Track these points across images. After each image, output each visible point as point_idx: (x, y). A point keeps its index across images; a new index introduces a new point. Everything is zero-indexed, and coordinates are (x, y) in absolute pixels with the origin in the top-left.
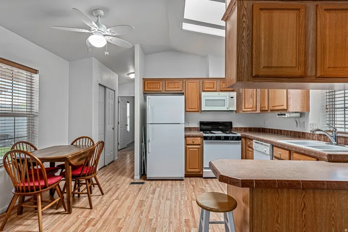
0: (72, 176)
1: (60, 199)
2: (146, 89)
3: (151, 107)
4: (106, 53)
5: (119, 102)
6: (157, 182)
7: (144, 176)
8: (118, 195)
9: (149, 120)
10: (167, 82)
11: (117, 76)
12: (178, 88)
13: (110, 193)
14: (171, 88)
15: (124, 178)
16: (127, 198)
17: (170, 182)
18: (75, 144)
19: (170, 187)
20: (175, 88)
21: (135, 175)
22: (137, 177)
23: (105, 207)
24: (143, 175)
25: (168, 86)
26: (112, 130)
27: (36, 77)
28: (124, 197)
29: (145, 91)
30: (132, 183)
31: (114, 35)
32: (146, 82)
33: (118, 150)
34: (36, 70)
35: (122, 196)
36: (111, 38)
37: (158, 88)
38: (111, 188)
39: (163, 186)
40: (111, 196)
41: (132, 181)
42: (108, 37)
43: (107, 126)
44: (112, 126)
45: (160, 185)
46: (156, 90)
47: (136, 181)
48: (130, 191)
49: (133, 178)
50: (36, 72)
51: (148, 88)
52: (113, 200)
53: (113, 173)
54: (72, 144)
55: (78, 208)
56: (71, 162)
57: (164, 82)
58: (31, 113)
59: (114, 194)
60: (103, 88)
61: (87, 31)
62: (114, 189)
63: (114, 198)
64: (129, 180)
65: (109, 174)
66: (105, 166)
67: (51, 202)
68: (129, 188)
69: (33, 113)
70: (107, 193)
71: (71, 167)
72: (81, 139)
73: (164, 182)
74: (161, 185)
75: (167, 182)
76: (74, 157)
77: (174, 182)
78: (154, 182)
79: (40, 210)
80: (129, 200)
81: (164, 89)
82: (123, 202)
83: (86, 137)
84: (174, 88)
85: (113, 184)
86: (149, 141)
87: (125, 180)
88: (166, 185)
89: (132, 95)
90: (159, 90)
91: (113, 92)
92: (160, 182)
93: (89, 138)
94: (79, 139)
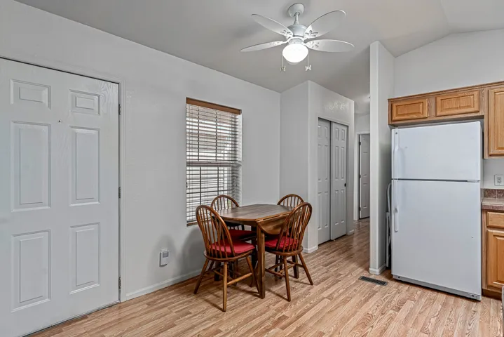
0: (266, 247)
1: (251, 276)
2: (395, 118)
3: (400, 149)
4: (307, 68)
5: (360, 143)
6: (413, 289)
7: (388, 272)
8: (334, 293)
9: (396, 174)
10: (439, 99)
11: (353, 102)
12: (468, 107)
13: (323, 285)
14: (451, 108)
15: (353, 265)
16: (345, 301)
17: (443, 297)
18: (282, 204)
19: (440, 306)
20: (460, 107)
21: (371, 265)
22: (375, 270)
23: (308, 305)
24: (387, 268)
25: (442, 106)
26: (344, 188)
27: (239, 117)
28: (342, 298)
29: (392, 121)
30: (364, 278)
31: (317, 36)
32: (395, 105)
33: (359, 219)
34: (239, 110)
35: (340, 295)
36: (316, 42)
37: (419, 113)
38: (328, 277)
39: (423, 300)
40: (323, 290)
41: (365, 274)
42: (312, 42)
43: (334, 180)
44: (344, 180)
45: (416, 298)
46: (415, 116)
47: (372, 277)
48: (355, 290)
49: (367, 269)
50: (238, 112)
51: (397, 115)
52: (324, 298)
53: (340, 254)
54: (279, 204)
55: (274, 293)
56: (264, 229)
57: (433, 100)
58: (234, 162)
59: (328, 288)
60: (328, 124)
61: (281, 43)
62: (331, 279)
63: (326, 294)
64: (360, 271)
65: (332, 255)
66: (330, 241)
67: (241, 276)
68: (354, 285)
69: (237, 162)
70: (319, 283)
71: (264, 235)
72: (290, 198)
73: (429, 292)
74: (420, 297)
75: (435, 294)
76: (268, 222)
77: (452, 299)
78: (407, 287)
79: (226, 284)
80: (348, 306)
81: (433, 114)
82: (338, 307)
83: (296, 196)
84: (457, 108)
85: (333, 270)
86: (396, 210)
87: (353, 270)
88: (431, 302)
89: (367, 132)
90: (422, 116)
91: (345, 129)
92: (419, 291)
93: (299, 197)
94: (287, 197)
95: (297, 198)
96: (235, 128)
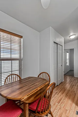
11: (64, 38)
27: (22, 39)
34: (22, 36)
43: (59, 64)
44: (61, 64)
69: (21, 58)
72: (43, 73)
93: (47, 74)
94: (42, 73)
95: (46, 74)
96: (21, 44)
